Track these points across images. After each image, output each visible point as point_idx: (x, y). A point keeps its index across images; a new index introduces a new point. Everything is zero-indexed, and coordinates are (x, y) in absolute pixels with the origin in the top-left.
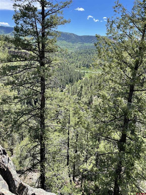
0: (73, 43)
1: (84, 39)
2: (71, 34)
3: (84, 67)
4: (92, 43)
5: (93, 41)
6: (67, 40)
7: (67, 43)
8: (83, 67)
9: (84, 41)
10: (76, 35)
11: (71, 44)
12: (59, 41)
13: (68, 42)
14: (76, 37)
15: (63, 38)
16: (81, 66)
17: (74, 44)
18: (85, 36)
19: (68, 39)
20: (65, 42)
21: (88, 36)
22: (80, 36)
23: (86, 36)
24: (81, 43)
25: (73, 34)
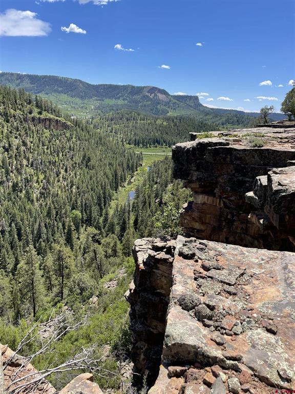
0: (82, 98)
1: (102, 90)
2: (76, 81)
3: (130, 144)
4: (119, 98)
5: (120, 95)
6: (68, 92)
7: (70, 99)
8: (128, 145)
9: (103, 95)
10: (86, 83)
11: (78, 100)
12: (53, 94)
13: (72, 97)
14: (86, 87)
15: (60, 89)
16: (125, 143)
17: (86, 102)
18: (104, 85)
19: (72, 91)
20: (64, 97)
21: (111, 86)
22: (93, 86)
23: (107, 85)
24: (98, 98)
25: (80, 80)
